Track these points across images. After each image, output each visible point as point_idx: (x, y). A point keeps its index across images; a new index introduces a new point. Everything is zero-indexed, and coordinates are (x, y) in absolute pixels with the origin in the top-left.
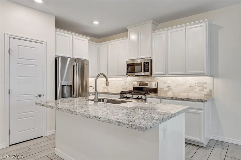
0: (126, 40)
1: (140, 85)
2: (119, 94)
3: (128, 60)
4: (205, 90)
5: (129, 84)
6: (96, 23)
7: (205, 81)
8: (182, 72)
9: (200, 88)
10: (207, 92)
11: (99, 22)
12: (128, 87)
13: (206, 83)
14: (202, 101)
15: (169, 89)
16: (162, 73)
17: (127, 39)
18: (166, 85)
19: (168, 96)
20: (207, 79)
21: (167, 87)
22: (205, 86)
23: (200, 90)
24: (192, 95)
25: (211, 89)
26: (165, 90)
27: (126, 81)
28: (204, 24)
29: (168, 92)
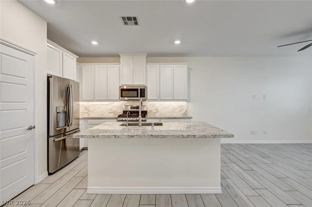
0: (118, 66)
1: (131, 109)
2: (116, 118)
3: (121, 86)
4: (183, 111)
5: (118, 108)
6: (94, 43)
7: (183, 105)
8: (171, 98)
9: (180, 109)
10: (184, 112)
11: (98, 43)
12: (116, 111)
13: (183, 106)
14: (190, 119)
15: (157, 111)
16: (156, 98)
17: (120, 65)
18: (155, 108)
19: (156, 117)
20: (184, 103)
21: (155, 109)
22: (183, 108)
23: (180, 111)
24: (174, 115)
25: (187, 110)
26: (153, 112)
27: (114, 105)
28: (186, 66)
29: (156, 114)
